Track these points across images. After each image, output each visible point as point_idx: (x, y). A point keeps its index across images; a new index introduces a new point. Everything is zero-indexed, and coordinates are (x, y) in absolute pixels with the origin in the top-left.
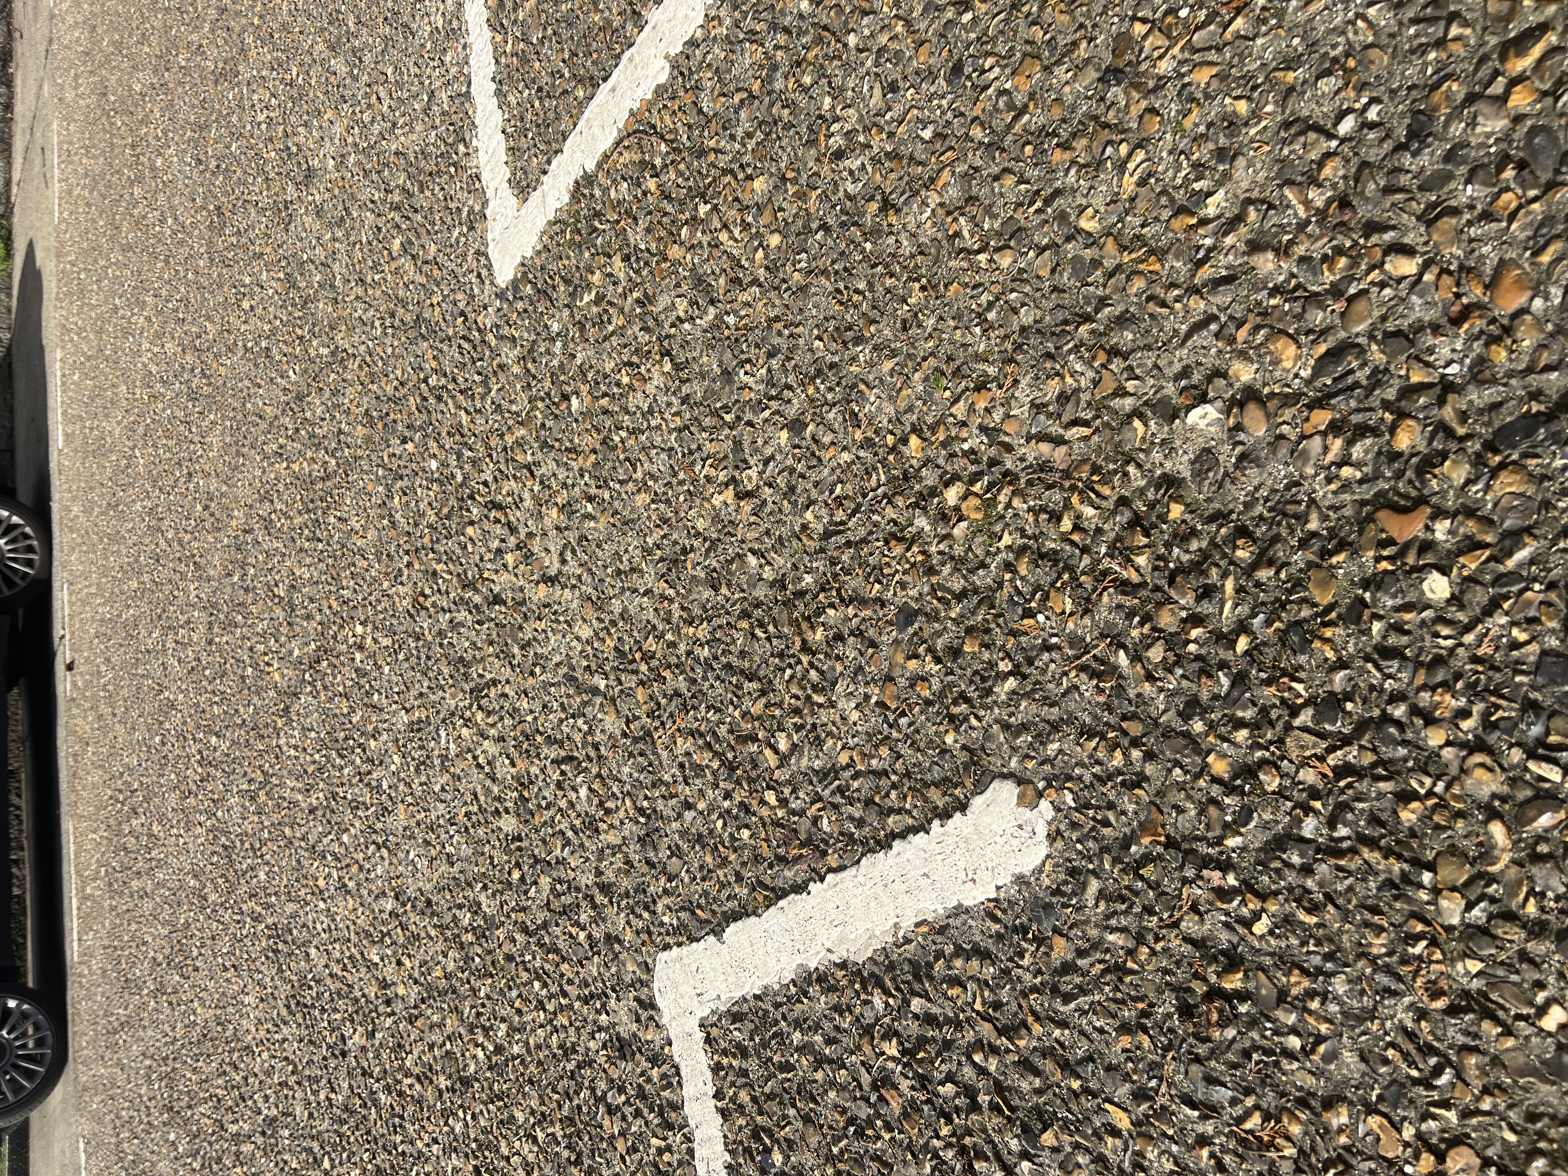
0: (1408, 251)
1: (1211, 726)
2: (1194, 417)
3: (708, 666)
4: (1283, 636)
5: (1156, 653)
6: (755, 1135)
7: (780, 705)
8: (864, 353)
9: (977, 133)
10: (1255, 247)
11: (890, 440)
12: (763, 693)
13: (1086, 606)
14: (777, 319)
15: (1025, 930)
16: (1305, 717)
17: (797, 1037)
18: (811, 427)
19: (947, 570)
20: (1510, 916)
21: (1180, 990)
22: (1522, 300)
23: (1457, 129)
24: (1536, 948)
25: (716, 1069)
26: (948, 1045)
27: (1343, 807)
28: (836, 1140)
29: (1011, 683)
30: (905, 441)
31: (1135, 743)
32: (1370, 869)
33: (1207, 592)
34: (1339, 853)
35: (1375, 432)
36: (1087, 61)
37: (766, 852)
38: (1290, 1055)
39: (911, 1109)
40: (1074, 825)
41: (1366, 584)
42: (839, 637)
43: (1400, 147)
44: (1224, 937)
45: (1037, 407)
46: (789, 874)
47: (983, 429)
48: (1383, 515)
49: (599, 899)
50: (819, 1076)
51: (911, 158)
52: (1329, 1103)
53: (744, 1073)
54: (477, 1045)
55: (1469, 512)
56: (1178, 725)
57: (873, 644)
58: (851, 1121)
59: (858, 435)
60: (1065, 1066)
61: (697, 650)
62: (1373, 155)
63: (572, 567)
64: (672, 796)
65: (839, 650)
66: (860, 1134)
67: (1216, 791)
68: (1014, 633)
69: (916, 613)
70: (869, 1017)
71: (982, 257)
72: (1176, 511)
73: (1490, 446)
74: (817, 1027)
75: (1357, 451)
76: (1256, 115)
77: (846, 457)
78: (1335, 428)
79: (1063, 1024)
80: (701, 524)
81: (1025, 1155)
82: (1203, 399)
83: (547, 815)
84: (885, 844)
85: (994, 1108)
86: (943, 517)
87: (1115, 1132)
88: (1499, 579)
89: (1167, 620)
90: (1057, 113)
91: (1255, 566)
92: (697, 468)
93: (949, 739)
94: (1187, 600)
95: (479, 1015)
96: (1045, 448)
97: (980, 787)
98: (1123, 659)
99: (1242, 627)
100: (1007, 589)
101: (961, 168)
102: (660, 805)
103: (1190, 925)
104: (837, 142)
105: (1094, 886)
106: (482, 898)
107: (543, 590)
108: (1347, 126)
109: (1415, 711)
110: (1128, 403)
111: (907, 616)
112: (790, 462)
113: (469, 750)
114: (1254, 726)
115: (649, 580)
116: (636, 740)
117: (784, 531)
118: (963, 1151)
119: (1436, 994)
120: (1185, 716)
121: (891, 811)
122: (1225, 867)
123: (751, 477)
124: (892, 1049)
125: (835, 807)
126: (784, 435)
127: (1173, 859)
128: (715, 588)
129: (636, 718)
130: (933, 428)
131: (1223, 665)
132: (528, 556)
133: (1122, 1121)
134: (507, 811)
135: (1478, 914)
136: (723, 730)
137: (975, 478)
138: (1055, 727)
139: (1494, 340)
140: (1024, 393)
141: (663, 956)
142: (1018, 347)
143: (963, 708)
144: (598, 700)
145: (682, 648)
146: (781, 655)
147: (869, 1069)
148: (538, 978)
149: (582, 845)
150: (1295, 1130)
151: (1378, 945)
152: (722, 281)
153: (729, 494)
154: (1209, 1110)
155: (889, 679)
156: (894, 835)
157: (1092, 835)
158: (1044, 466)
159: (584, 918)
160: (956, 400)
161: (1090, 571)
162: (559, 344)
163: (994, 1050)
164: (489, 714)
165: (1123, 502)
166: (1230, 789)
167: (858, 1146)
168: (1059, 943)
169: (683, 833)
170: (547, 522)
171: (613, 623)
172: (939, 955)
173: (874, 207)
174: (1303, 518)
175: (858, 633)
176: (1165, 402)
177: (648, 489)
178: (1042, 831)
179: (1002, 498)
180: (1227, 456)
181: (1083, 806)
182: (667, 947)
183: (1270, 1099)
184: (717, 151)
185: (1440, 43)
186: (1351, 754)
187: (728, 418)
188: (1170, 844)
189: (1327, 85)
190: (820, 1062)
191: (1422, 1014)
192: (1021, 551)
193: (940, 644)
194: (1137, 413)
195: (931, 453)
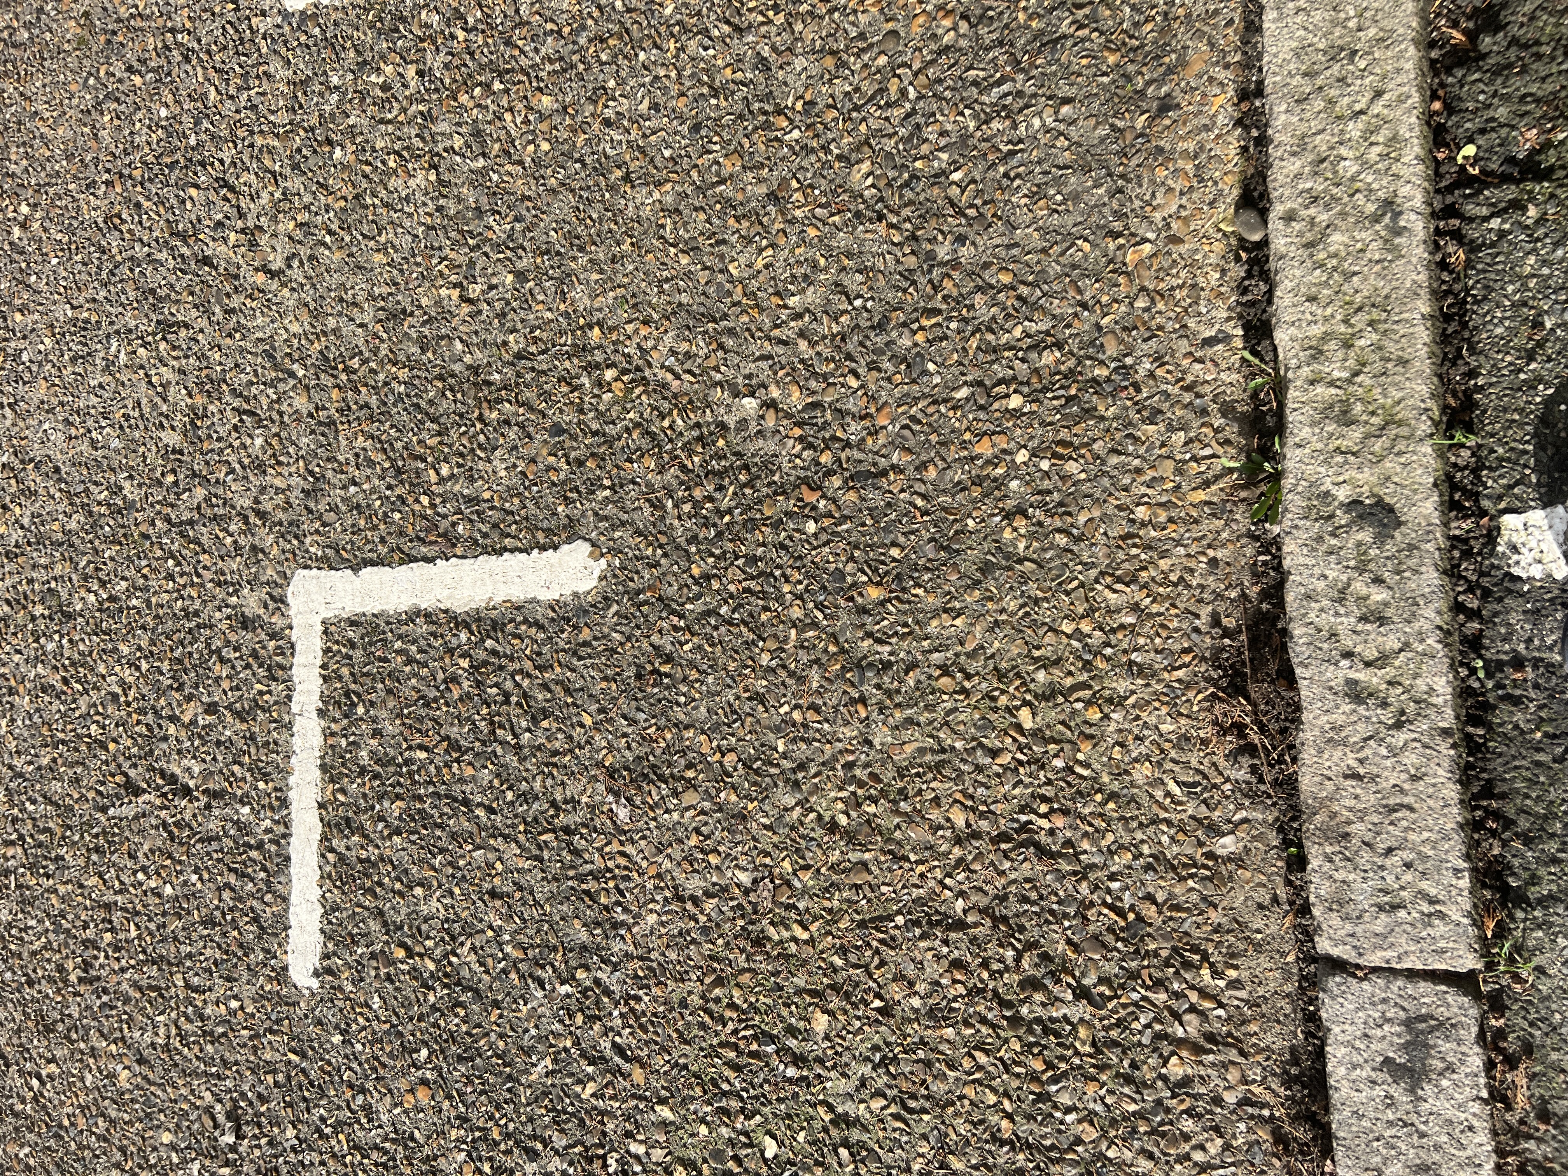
0: (857, 376)
1: (699, 551)
2: (746, 401)
3: (400, 398)
4: (745, 522)
5: (687, 508)
6: (347, 695)
7: (450, 446)
8: (583, 260)
9: (694, 174)
10: (802, 334)
11: (582, 321)
12: (439, 434)
13: (661, 470)
14: (529, 198)
15: (569, 620)
16: (740, 562)
17: (398, 645)
18: (531, 284)
19: (591, 415)
20: (784, 667)
21: (640, 667)
22: (886, 422)
23: (895, 334)
24: (789, 681)
25: (327, 651)
26: (501, 668)
27: (741, 606)
28: (407, 706)
29: (607, 493)
30: (591, 328)
31: (661, 546)
32: (741, 635)
33: (720, 488)
34: (731, 624)
35: (815, 449)
36: (765, 180)
37: (410, 531)
38: (678, 704)
39: (466, 698)
40: (615, 576)
41: (786, 514)
42: (507, 422)
43: (873, 327)
44: (669, 648)
45: (673, 352)
46: (423, 549)
47: (639, 347)
48: (804, 488)
49: (253, 519)
50: (407, 669)
51: (652, 160)
52: (687, 727)
53: (350, 658)
54: (89, 591)
55: (834, 501)
56: (684, 545)
57: (529, 436)
58: (422, 697)
59: (562, 307)
60: (568, 691)
61: (394, 384)
62: (864, 324)
63: (296, 273)
64: (342, 472)
65: (505, 430)
66: (427, 705)
67: (690, 581)
68: (618, 467)
69: (564, 431)
70: (454, 642)
71: (673, 250)
72: (721, 443)
73: (852, 478)
74: (414, 642)
75: (805, 454)
76: (825, 270)
77: (549, 315)
78: (801, 439)
79: (573, 670)
80: (424, 301)
81: (528, 730)
82: (752, 395)
83: (217, 445)
84: (499, 552)
85: (519, 704)
86: (599, 383)
87: (582, 726)
88: (834, 533)
89: (698, 493)
90: (740, 197)
91: (745, 485)
92: (434, 261)
93: (560, 509)
94: (711, 488)
95: (97, 569)
96: (669, 377)
97: (569, 541)
98: (669, 504)
99: (729, 511)
100: (622, 442)
101: (678, 188)
102: (329, 474)
103: (655, 639)
104: (609, 113)
105: (615, 608)
106: (127, 485)
107: (260, 278)
108: (858, 303)
109: (784, 575)
110: (718, 377)
111: (557, 430)
112: (508, 296)
113: (142, 367)
114: (718, 558)
115: (367, 317)
116: (320, 423)
117: (490, 338)
118: (492, 723)
119: (746, 690)
120: (689, 542)
121: (509, 535)
122: (681, 616)
123: (475, 290)
124: (465, 663)
125: (471, 521)
126: (510, 278)
127: (659, 606)
128: (423, 351)
129: (324, 408)
130: (611, 329)
131: (715, 525)
132: (253, 245)
133: (588, 721)
134: (173, 428)
135: (774, 663)
136: (399, 445)
137: (625, 372)
138: (623, 524)
139: (870, 434)
140: (668, 339)
141: (301, 572)
142: (674, 313)
143: (575, 495)
144: (292, 382)
145: (381, 377)
146: (461, 416)
147: (444, 670)
148: (174, 557)
149: (246, 478)
150: (669, 736)
151: (732, 666)
152: (497, 146)
153: (455, 293)
154: (633, 722)
155: (533, 461)
156: (505, 549)
157: (623, 583)
158: (665, 385)
159: (233, 528)
160: (629, 322)
161: (670, 453)
162: (335, 97)
163: (529, 676)
164: (174, 348)
165: (698, 425)
166: (697, 583)
167: (422, 712)
168: (586, 630)
169: (344, 500)
170: (281, 228)
171: (325, 333)
172: (512, 620)
173: (619, 173)
174: (773, 473)
175: (522, 427)
176: (736, 385)
177: (386, 254)
178: (597, 573)
179: (637, 391)
180: (753, 428)
181: (623, 568)
182: (306, 567)
183: (663, 722)
184: (522, 52)
185: (905, 291)
186: (752, 584)
187: (471, 242)
188: (660, 599)
189: (859, 278)
190: (410, 661)
191: (738, 698)
192: (638, 425)
193: (573, 454)
194: (720, 384)
195: (605, 343)
